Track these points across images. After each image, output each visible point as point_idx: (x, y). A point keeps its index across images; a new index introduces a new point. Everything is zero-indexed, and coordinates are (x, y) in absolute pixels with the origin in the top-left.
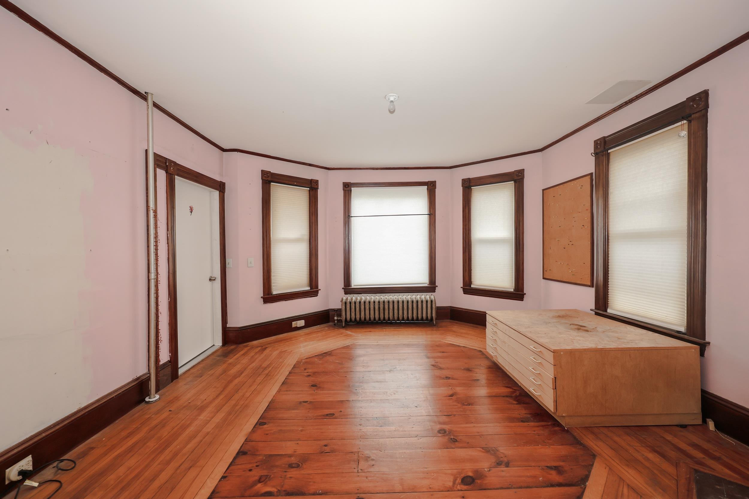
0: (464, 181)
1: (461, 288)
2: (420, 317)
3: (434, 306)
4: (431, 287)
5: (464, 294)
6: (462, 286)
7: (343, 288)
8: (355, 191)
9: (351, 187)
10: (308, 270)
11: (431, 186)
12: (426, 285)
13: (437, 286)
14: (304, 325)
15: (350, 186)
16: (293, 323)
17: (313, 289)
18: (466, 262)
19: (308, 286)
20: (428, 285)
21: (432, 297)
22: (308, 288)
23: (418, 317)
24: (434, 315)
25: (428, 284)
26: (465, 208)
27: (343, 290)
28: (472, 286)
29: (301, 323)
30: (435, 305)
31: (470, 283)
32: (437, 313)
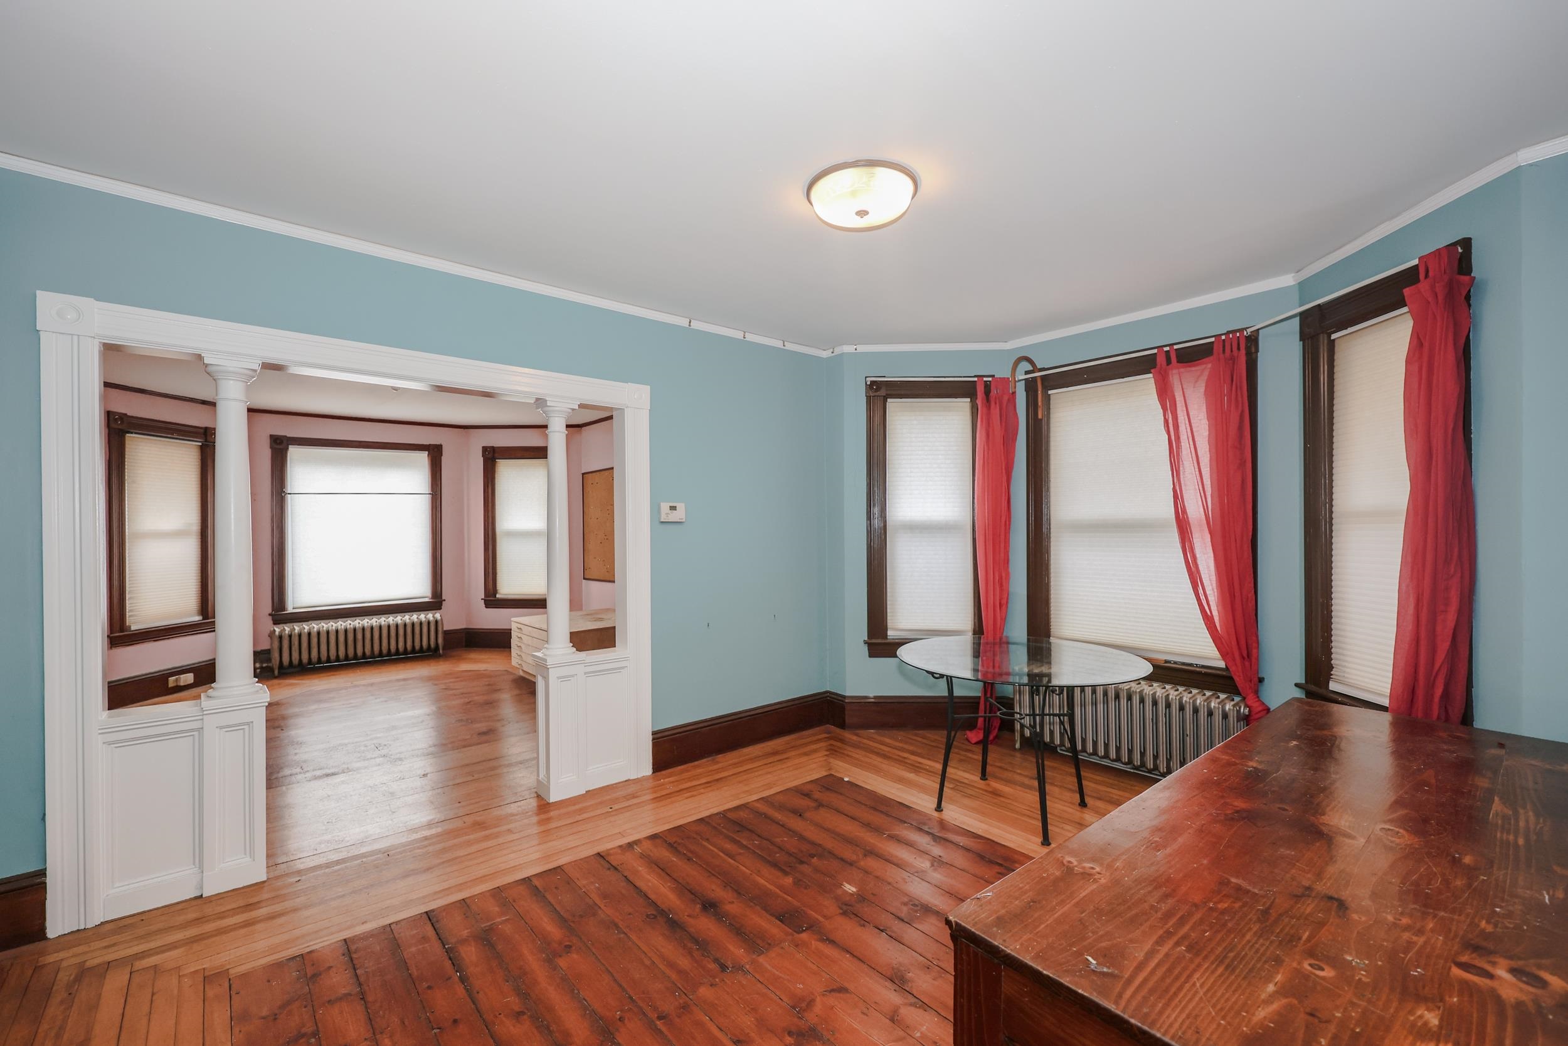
0: (485, 449)
1: (482, 599)
2: (417, 647)
3: (440, 629)
4: (436, 603)
5: (486, 607)
6: (483, 597)
7: (270, 615)
8: (294, 451)
9: (288, 445)
10: (196, 587)
11: (435, 453)
12: (427, 600)
13: (445, 600)
14: (192, 681)
15: (285, 442)
16: (172, 679)
17: (208, 619)
18: (488, 563)
19: (198, 615)
20: (432, 599)
21: (438, 616)
22: (197, 618)
23: (413, 646)
24: (440, 641)
25: (431, 596)
26: (488, 486)
27: (271, 617)
28: (498, 596)
29: (189, 678)
30: (443, 628)
31: (495, 591)
32: (445, 639)
